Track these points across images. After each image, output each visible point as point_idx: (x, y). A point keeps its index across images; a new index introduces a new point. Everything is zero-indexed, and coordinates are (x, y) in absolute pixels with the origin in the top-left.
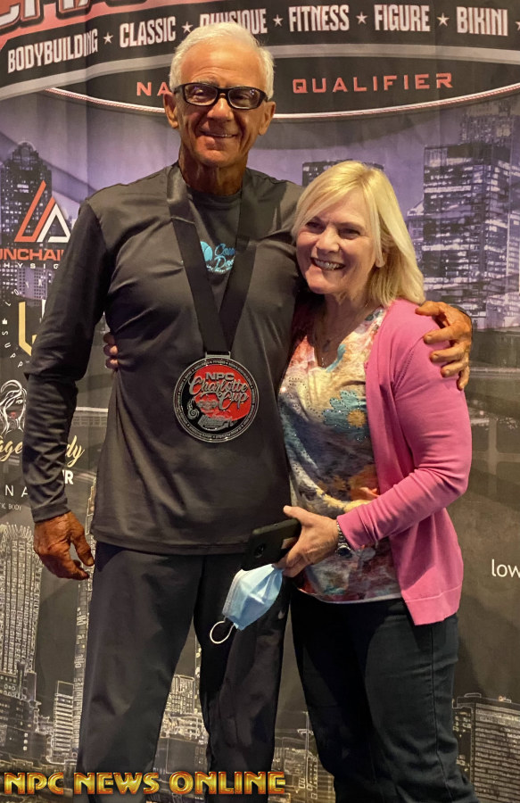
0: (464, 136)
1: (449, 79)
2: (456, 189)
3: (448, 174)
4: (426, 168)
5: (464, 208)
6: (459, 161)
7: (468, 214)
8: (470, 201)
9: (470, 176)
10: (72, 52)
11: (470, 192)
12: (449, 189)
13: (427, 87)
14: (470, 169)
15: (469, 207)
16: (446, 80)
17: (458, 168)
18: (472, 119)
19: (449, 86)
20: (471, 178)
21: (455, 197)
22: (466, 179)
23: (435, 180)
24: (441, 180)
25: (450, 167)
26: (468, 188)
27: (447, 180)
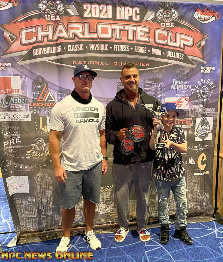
0: (152, 77)
1: (149, 64)
2: (151, 88)
3: (149, 85)
4: (144, 83)
5: (152, 92)
6: (151, 82)
7: (154, 93)
8: (154, 91)
9: (153, 85)
10: (52, 51)
11: (154, 89)
12: (149, 88)
13: (144, 65)
14: (153, 84)
15: (154, 92)
16: (148, 64)
17: (151, 84)
18: (154, 73)
19: (149, 66)
20: (154, 86)
21: (150, 90)
22: (153, 86)
23: (146, 86)
24: (147, 86)
25: (149, 83)
26: (153, 88)
27: (148, 86)
